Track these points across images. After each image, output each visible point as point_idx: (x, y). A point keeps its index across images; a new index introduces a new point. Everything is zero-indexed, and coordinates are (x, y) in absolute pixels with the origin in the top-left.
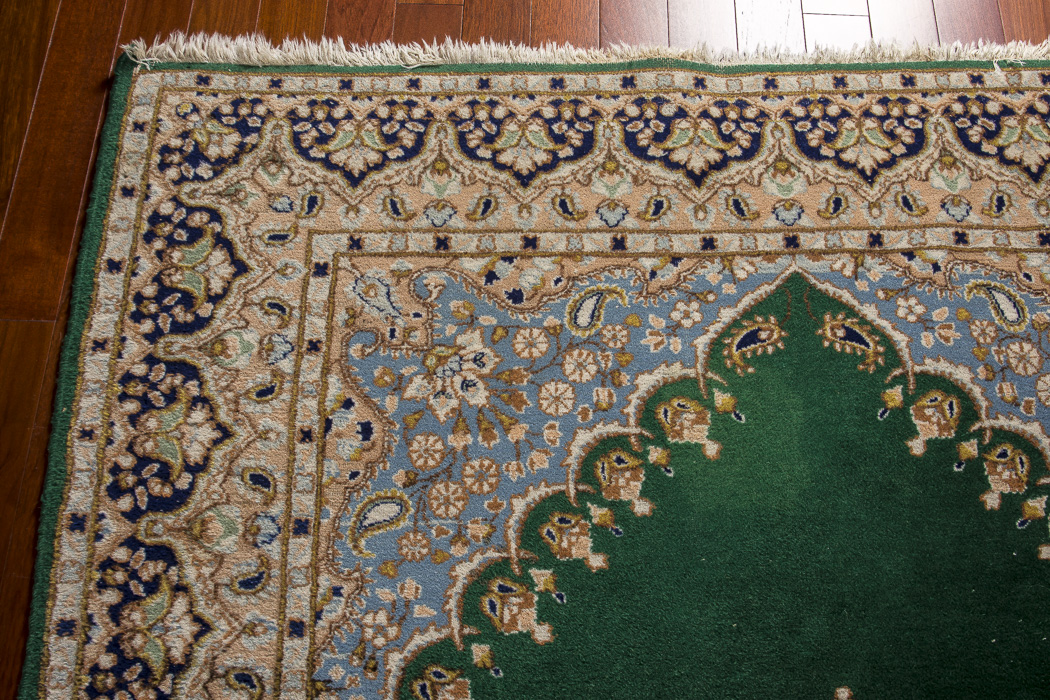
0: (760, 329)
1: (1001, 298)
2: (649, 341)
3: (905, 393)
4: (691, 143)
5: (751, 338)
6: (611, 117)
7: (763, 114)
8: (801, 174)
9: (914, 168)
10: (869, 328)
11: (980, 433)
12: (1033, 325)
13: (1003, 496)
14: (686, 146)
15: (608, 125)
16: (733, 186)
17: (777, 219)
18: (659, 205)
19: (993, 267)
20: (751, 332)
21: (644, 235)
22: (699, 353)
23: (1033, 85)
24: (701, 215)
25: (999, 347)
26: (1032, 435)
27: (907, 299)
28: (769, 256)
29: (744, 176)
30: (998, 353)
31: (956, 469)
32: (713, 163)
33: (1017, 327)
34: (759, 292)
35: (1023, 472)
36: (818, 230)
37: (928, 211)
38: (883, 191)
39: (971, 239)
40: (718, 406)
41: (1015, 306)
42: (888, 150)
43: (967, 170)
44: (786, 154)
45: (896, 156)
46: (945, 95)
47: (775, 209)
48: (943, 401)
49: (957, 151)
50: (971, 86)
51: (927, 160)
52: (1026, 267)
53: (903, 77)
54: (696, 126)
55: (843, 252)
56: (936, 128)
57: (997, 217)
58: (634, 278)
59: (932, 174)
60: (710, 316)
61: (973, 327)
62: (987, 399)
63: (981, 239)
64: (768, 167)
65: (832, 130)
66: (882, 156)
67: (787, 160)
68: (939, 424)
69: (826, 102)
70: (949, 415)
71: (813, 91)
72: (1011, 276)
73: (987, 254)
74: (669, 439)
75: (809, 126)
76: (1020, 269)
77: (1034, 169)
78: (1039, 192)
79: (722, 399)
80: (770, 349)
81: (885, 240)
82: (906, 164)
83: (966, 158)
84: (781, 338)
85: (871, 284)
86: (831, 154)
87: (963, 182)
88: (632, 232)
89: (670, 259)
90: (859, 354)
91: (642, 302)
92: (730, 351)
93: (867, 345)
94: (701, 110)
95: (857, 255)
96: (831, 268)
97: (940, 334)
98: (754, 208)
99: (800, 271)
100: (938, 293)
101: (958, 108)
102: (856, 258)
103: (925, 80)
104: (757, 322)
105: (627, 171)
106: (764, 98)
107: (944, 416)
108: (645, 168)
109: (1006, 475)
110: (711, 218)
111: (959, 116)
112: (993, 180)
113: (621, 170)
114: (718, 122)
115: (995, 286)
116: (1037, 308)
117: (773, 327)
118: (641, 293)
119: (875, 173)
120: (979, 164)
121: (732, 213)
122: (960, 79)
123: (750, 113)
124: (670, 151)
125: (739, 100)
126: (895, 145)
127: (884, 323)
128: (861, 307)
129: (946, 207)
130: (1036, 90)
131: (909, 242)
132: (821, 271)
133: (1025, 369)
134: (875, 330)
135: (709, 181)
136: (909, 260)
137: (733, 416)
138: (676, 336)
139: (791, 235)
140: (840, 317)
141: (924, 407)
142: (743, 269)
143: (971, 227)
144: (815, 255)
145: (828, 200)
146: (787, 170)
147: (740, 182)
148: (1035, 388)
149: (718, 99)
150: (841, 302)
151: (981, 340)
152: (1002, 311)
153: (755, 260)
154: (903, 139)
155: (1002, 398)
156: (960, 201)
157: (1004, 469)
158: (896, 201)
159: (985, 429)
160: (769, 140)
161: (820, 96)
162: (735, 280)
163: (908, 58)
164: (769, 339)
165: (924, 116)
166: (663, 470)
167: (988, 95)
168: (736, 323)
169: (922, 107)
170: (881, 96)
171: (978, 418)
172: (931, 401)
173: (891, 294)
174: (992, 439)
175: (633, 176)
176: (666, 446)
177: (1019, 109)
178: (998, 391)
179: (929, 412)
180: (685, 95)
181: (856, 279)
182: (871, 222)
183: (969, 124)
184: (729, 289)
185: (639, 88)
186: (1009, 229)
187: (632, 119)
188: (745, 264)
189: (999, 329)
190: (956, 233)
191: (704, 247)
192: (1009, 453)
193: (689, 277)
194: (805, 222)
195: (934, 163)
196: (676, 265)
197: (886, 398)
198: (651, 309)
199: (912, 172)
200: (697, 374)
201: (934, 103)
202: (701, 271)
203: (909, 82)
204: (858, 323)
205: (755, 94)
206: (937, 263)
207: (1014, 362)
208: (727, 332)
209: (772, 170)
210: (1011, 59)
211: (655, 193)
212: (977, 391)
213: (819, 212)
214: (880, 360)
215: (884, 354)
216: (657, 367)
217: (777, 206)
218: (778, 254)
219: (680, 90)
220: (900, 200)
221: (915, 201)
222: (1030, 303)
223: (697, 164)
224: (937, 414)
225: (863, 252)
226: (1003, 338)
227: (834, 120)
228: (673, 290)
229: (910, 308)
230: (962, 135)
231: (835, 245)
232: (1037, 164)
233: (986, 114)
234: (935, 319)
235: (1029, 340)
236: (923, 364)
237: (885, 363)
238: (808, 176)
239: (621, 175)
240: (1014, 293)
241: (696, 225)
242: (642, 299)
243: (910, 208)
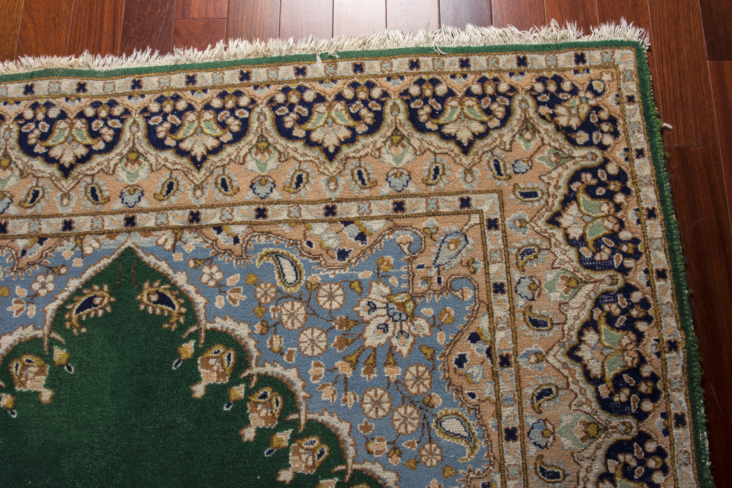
0: (95, 296)
1: (286, 264)
2: (13, 308)
3: (196, 347)
4: (66, 140)
5: (89, 303)
6: (12, 120)
7: (127, 112)
8: (146, 163)
9: (235, 154)
10: (177, 293)
11: (248, 380)
12: (306, 286)
13: (258, 430)
14: (62, 143)
15: (9, 127)
16: (93, 176)
17: (122, 202)
18: (36, 194)
19: (283, 237)
20: (89, 298)
21: (22, 220)
22: (48, 317)
23: (346, 74)
24: (66, 201)
25: (276, 305)
26: (289, 380)
27: (210, 268)
28: (112, 234)
29: (103, 166)
30: (274, 310)
31: (225, 409)
32: (80, 157)
33: (293, 288)
34: (99, 265)
35: (277, 409)
36: (151, 211)
37: (239, 190)
38: (207, 174)
39: (269, 213)
40: (56, 360)
41: (295, 270)
42: (217, 138)
43: (276, 154)
44: (138, 146)
45: (224, 143)
46: (272, 87)
47: (122, 194)
48: (223, 353)
49: (272, 136)
50: (294, 78)
51: (247, 146)
52: (311, 236)
53: (242, 72)
54: (72, 126)
55: (167, 228)
56: (259, 117)
57: (295, 193)
58: (9, 256)
59: (249, 158)
60: (60, 285)
61: (258, 289)
62: (258, 350)
63: (278, 213)
64: (122, 158)
65: (177, 122)
66: (212, 143)
67: (137, 152)
68: (217, 372)
69: (176, 98)
70: (226, 364)
71: (169, 89)
72: (297, 244)
73: (280, 225)
74: (16, 388)
75: (161, 119)
76: (305, 237)
77: (331, 150)
78: (331, 170)
79: (59, 354)
80: (100, 313)
81: (202, 217)
82: (230, 150)
83: (277, 143)
84: (110, 303)
85: (185, 255)
86: (172, 143)
87: (272, 163)
88: (13, 218)
89: (37, 240)
90: (166, 314)
91: (12, 276)
92: (70, 316)
93: (174, 307)
94: (78, 111)
95: (177, 231)
96: (156, 242)
97: (230, 297)
98: (106, 194)
99: (133, 246)
100: (234, 262)
101: (280, 98)
102: (176, 234)
103: (259, 74)
104: (94, 290)
105: (17, 166)
106: (130, 97)
107: (223, 365)
108: (31, 162)
109: (263, 413)
110: (73, 204)
111: (280, 105)
112: (297, 160)
113: (13, 166)
114: (90, 120)
115: (282, 253)
116: (314, 272)
117: (105, 294)
118: (12, 269)
119: (204, 158)
120: (288, 147)
121: (89, 199)
122: (287, 72)
123: (117, 111)
124: (49, 148)
125: (111, 100)
126: (225, 134)
127: (191, 289)
128: (174, 275)
129: (254, 187)
130: (347, 78)
131: (220, 219)
132: (148, 246)
133: (293, 324)
134: (182, 294)
135: (74, 173)
136: (218, 233)
137: (65, 368)
138: (33, 304)
139: (131, 215)
140: (157, 284)
141: (208, 358)
142: (90, 245)
143: (271, 203)
144: (146, 231)
145: (163, 185)
146: (136, 160)
147: (98, 172)
148: (298, 340)
149: (94, 100)
150: (159, 272)
151: (263, 300)
152: (284, 275)
153: (101, 237)
154: (231, 128)
155: (271, 349)
156: (267, 181)
157: (262, 408)
158: (216, 183)
159: (253, 375)
160: (127, 135)
161: (173, 93)
162: (82, 255)
163: (249, 55)
164: (100, 304)
165: (251, 107)
166: (9, 412)
167: (307, 85)
168: (78, 292)
169: (252, 99)
170: (221, 91)
171: (248, 366)
172: (216, 353)
173: (199, 263)
174: (257, 384)
175: (20, 170)
176: (13, 393)
177: (330, 97)
178: (268, 343)
179: (212, 362)
180: (67, 100)
181: (174, 252)
182: (193, 201)
183: (287, 111)
184: (78, 263)
185: (35, 94)
186: (302, 202)
187: (28, 121)
188: (93, 241)
189: (279, 290)
190: (258, 210)
191: (64, 229)
192: (268, 395)
193: (49, 254)
194: (143, 204)
195: (251, 148)
196: (41, 244)
197: (181, 351)
198: (18, 282)
199: (233, 157)
200: (44, 334)
201: (262, 94)
202: (59, 249)
203: (245, 76)
204: (169, 289)
205: (123, 94)
206: (237, 237)
207: (285, 318)
208: (70, 300)
209: (125, 160)
210: (331, 52)
211: (34, 184)
212: (251, 344)
213: (155, 194)
214: (182, 320)
215: (186, 315)
216: (15, 330)
217: (124, 191)
218: (118, 232)
219: (64, 95)
220: (220, 181)
221: (231, 182)
222: (308, 266)
223: (67, 159)
224: (218, 364)
225: (182, 228)
226: (281, 297)
227: (180, 114)
228: (37, 266)
229: (211, 275)
230: (279, 122)
231: (162, 223)
232: (334, 146)
233: (302, 102)
234: (228, 284)
235: (299, 299)
236: (215, 322)
237: (185, 322)
238: (151, 165)
239: (12, 169)
240: (295, 259)
241: (60, 210)
242: (12, 273)
243: (226, 189)
